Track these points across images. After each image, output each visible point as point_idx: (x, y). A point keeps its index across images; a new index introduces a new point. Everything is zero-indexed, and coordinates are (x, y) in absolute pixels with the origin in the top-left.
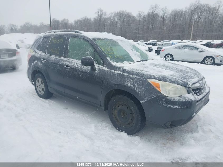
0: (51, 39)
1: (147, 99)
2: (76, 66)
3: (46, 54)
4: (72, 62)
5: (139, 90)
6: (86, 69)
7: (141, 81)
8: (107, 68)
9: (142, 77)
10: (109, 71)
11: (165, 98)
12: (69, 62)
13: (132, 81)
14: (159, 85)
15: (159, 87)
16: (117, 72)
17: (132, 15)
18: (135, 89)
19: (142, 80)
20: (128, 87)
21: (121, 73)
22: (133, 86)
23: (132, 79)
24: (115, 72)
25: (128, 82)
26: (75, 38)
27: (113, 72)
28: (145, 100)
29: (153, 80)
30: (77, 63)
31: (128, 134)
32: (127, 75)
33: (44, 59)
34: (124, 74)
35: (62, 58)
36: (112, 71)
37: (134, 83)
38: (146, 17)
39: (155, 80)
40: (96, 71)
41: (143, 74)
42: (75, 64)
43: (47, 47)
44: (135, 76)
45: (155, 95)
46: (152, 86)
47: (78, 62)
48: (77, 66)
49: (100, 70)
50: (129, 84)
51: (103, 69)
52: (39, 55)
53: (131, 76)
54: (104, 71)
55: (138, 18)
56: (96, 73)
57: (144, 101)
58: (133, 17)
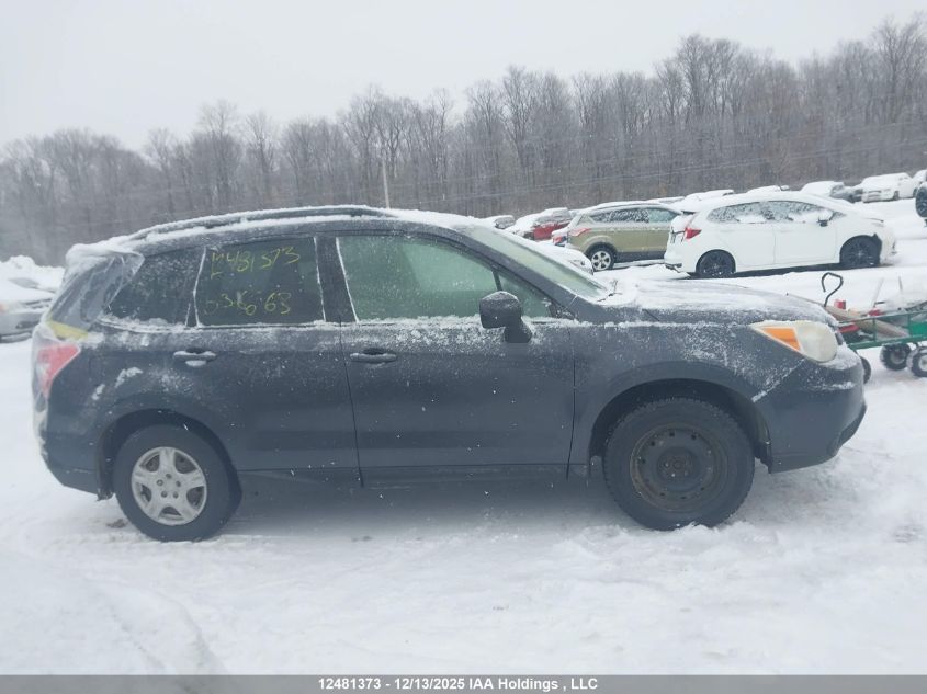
0: (209, 256)
1: (770, 384)
2: (424, 343)
3: (199, 325)
4: (393, 332)
5: (740, 364)
6: (480, 344)
7: (733, 335)
8: (578, 319)
9: (729, 322)
10: (592, 328)
11: (819, 367)
12: (374, 333)
13: (702, 341)
14: (794, 334)
15: (793, 340)
16: (628, 324)
17: (119, 148)
18: (726, 364)
19: (735, 330)
20: (697, 363)
21: (648, 324)
22: (713, 356)
23: (700, 335)
24: (621, 325)
25: (689, 346)
26: (369, 238)
27: (612, 328)
28: (765, 390)
29: (766, 322)
30: (421, 331)
31: (710, 525)
32: (675, 325)
33: (199, 351)
34: (658, 324)
35: (321, 325)
36: (606, 325)
37: (712, 345)
38: (187, 153)
39: (772, 321)
40: (536, 341)
41: (726, 314)
42: (415, 333)
43: (195, 292)
44: (703, 324)
45: (791, 366)
46: (773, 342)
47: (424, 327)
48: (428, 342)
49: (551, 332)
50: (698, 354)
51: (562, 326)
52: (145, 337)
53: (690, 325)
54: (569, 331)
55: (151, 160)
56: (537, 348)
57: (763, 393)
58: (129, 156)
